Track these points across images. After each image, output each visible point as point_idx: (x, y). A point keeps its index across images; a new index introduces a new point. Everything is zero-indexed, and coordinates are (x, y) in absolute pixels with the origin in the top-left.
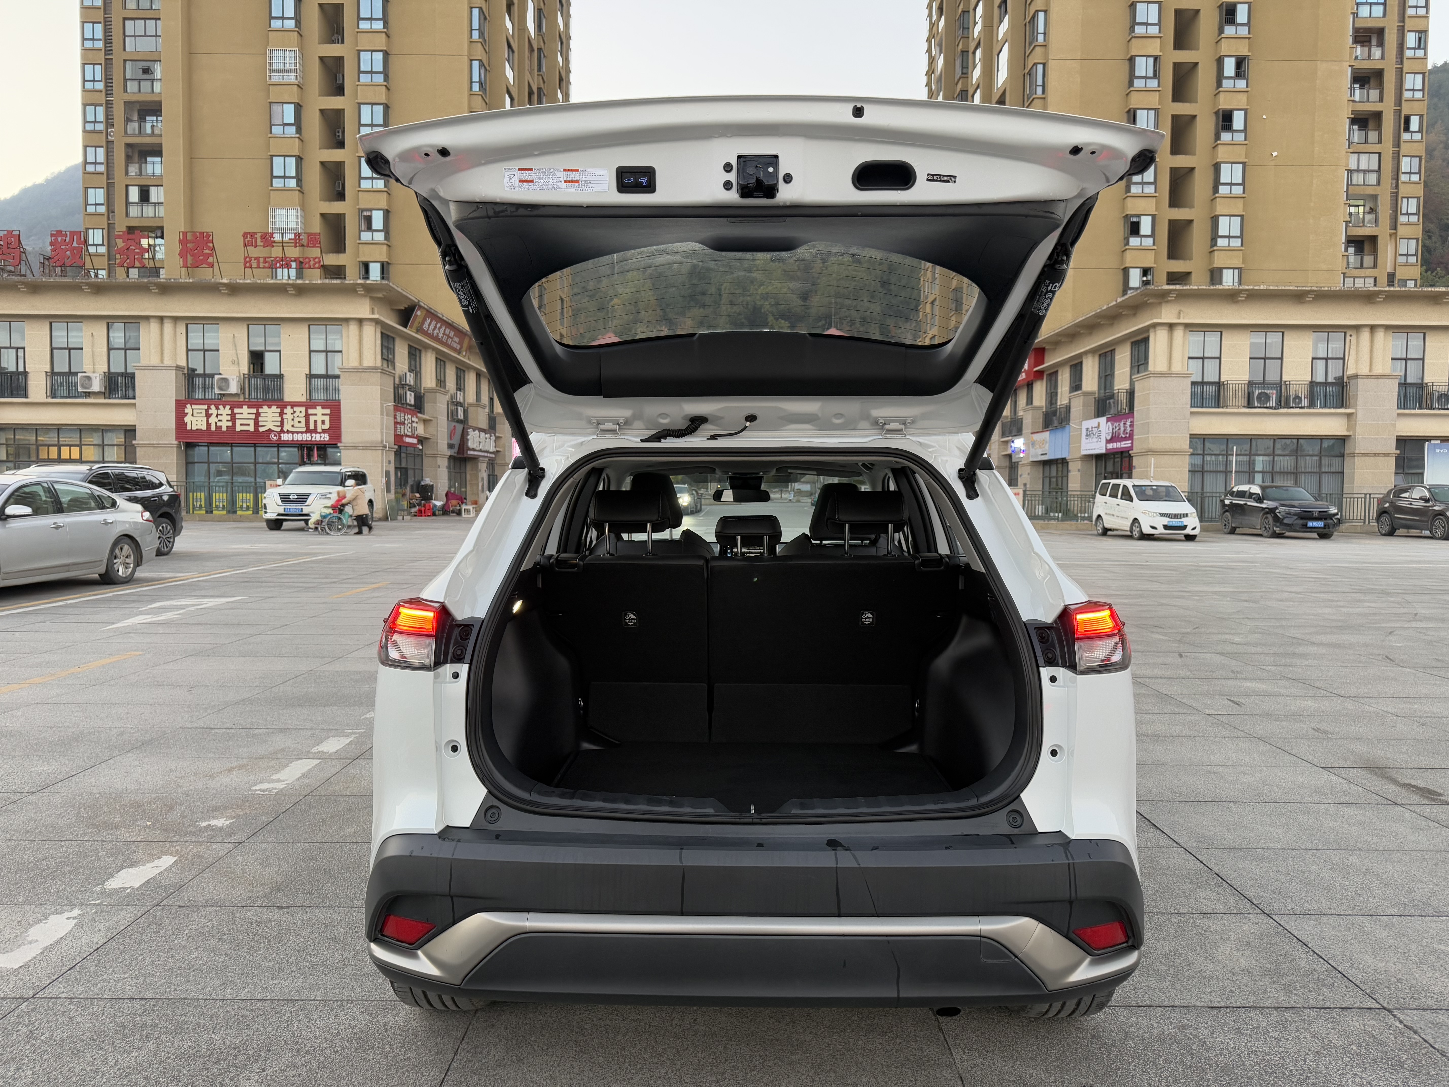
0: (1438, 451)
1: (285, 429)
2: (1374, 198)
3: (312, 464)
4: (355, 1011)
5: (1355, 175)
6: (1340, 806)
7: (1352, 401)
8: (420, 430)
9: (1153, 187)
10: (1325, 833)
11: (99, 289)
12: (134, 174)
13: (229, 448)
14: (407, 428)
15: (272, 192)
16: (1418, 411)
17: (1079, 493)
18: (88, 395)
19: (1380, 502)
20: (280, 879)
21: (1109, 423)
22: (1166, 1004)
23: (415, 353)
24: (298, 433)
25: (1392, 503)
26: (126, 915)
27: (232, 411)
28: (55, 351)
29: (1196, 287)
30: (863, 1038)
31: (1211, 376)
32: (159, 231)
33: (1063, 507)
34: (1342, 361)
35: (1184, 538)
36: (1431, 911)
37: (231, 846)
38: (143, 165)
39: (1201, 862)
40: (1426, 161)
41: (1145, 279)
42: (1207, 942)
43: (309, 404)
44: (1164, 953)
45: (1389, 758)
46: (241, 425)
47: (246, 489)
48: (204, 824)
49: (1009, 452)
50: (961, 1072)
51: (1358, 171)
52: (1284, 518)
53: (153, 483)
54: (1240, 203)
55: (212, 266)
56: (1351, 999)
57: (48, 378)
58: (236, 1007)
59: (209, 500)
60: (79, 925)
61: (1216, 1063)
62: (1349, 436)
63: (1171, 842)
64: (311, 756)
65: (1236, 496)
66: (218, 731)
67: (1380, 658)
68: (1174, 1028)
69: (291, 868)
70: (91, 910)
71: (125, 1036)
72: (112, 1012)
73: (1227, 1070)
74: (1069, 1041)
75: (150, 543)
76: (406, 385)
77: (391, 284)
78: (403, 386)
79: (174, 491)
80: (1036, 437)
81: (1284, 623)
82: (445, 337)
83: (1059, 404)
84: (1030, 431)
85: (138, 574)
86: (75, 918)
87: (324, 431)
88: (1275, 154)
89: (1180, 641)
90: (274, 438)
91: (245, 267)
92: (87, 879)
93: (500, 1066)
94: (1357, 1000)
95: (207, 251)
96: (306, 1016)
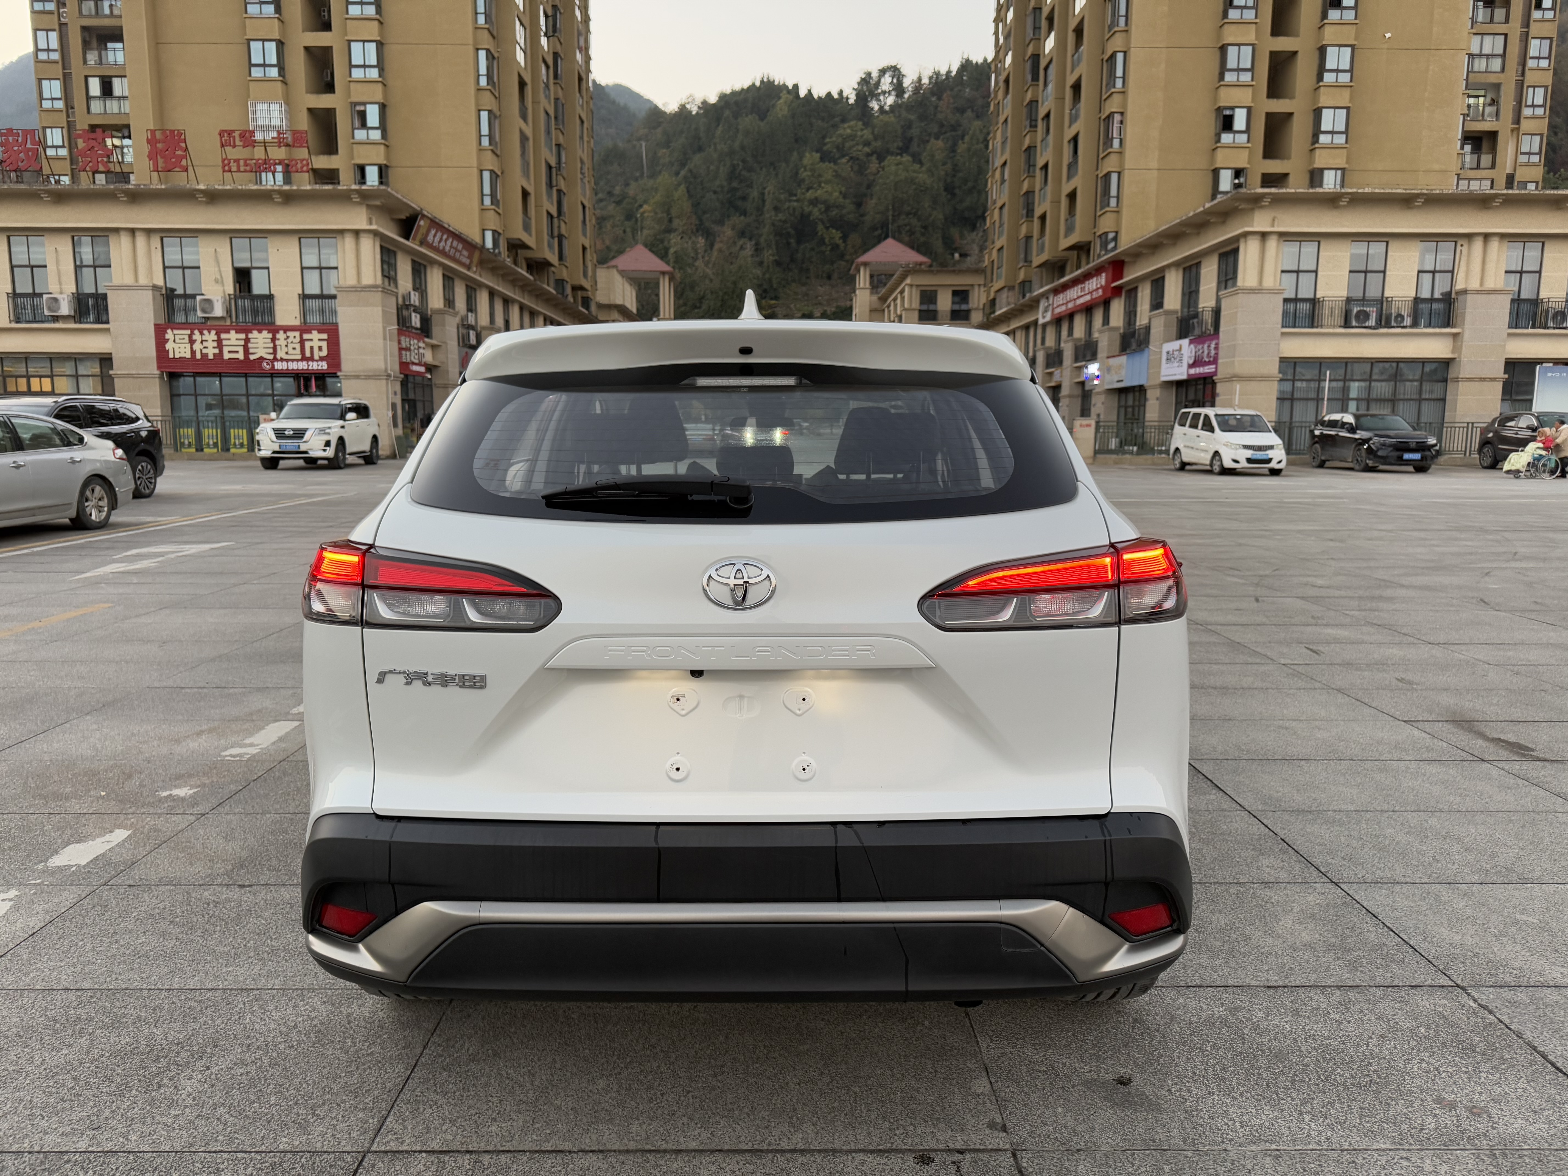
0: (1549, 374)
1: (278, 357)
2: (1497, 87)
3: (310, 395)
4: (316, 1001)
5: (1477, 61)
6: (1421, 763)
7: (1459, 319)
8: (428, 357)
9: (1249, 74)
10: (1403, 792)
11: (61, 197)
12: (93, 63)
13: (218, 379)
14: (413, 354)
15: (251, 83)
16: (1530, 331)
17: (1156, 424)
18: (56, 319)
19: (1484, 431)
20: (244, 854)
21: (1192, 346)
22: (1218, 983)
23: (419, 270)
24: (293, 361)
25: (1496, 433)
26: (69, 896)
27: (219, 337)
28: (15, 269)
29: (1293, 191)
30: (880, 1025)
31: (1305, 292)
32: (123, 130)
33: (1139, 441)
34: (1450, 274)
35: (1268, 473)
36: (1514, 878)
37: (193, 818)
38: (103, 52)
39: (1266, 826)
40: (1557, 45)
41: (1237, 181)
42: (1267, 915)
43: (304, 329)
44: (1219, 927)
45: (1478, 711)
46: (229, 352)
47: (239, 424)
48: (165, 794)
49: (1082, 379)
50: (986, 1062)
51: (1480, 55)
52: (1378, 450)
53: (129, 417)
54: (1347, 93)
55: (186, 170)
56: (1422, 976)
57: (10, 300)
58: (183, 998)
59: (199, 436)
60: (15, 908)
61: (1269, 1049)
62: (1453, 359)
63: (1234, 805)
64: (290, 717)
65: (1327, 426)
66: (188, 691)
67: (1474, 601)
68: (1225, 1010)
69: (258, 842)
70: (30, 890)
71: (56, 1032)
72: (44, 1004)
73: (1280, 1056)
74: (1109, 1026)
75: (124, 484)
76: (410, 305)
77: (389, 190)
78: (407, 307)
79: (152, 426)
80: (1112, 361)
81: (1372, 564)
82: (453, 251)
83: (1138, 323)
84: (1105, 355)
85: (113, 519)
86: (11, 900)
87: (322, 359)
88: (1388, 35)
89: (1257, 585)
90: (266, 366)
91: (224, 171)
92: (28, 856)
93: (473, 1061)
94: (1429, 978)
95: (179, 153)
96: (261, 1007)
